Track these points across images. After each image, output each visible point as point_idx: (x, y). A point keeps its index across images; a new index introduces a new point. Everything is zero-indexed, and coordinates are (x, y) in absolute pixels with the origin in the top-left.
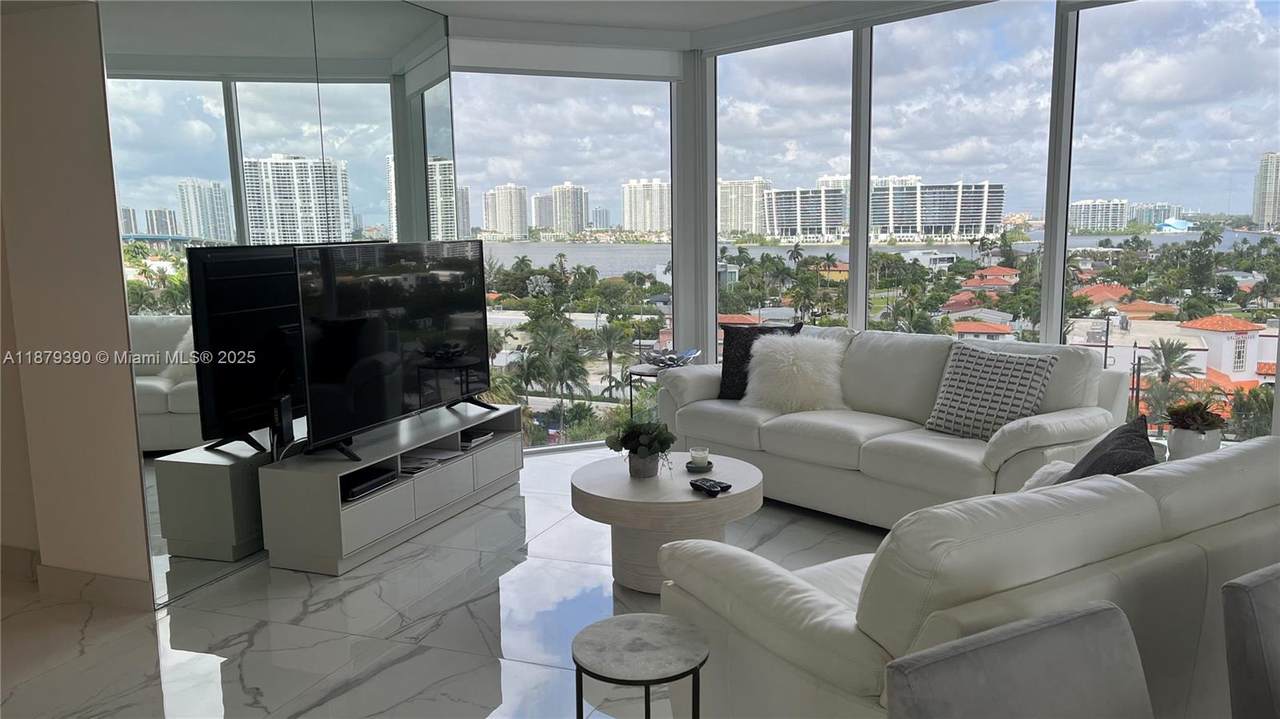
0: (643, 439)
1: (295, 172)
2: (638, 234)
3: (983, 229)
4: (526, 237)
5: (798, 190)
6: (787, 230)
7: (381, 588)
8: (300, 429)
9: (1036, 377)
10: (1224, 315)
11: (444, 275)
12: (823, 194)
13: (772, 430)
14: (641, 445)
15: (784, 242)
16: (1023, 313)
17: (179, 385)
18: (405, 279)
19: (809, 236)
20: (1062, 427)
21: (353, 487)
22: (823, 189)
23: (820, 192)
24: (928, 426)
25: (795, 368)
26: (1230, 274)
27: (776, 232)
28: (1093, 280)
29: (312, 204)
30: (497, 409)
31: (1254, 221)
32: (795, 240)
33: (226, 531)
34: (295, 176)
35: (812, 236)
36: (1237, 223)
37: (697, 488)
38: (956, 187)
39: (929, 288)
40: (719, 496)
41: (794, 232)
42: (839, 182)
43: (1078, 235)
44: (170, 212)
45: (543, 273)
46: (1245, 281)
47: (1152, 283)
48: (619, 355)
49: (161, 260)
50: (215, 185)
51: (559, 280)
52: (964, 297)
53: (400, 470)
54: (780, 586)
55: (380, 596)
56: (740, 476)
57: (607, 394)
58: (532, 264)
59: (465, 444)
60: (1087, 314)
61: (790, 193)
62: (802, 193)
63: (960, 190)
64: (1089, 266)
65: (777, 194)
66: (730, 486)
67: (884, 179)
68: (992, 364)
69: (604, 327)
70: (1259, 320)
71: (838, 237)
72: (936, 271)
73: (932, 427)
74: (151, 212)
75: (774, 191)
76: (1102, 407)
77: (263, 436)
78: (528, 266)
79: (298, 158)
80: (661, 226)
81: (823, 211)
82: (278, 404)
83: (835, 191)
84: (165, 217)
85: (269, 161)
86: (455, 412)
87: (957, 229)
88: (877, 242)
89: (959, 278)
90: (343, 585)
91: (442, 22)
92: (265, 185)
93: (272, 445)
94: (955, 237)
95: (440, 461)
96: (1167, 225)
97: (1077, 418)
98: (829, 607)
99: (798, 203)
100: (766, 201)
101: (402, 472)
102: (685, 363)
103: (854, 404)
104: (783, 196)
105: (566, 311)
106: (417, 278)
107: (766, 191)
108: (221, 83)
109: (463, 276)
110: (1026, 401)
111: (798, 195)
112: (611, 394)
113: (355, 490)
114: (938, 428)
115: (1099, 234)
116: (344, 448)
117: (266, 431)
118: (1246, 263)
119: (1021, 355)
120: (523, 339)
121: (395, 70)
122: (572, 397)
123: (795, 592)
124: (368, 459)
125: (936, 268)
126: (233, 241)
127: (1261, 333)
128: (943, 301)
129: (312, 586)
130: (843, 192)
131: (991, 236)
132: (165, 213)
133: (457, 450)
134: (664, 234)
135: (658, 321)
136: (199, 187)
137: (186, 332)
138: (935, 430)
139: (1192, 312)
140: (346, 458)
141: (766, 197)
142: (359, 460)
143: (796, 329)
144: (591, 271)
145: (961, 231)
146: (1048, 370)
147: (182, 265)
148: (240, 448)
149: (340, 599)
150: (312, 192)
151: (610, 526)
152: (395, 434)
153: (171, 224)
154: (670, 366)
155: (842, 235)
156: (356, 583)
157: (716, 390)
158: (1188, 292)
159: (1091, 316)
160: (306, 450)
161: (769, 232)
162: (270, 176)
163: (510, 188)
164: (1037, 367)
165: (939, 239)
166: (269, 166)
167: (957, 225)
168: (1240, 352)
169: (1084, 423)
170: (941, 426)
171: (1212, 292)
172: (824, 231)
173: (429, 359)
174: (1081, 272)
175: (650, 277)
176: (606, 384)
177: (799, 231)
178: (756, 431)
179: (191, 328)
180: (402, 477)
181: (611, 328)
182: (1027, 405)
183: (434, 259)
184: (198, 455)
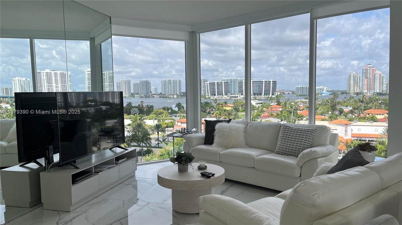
0: (183, 158)
1: (53, 75)
2: (167, 95)
3: (271, 94)
4: (130, 96)
5: (216, 82)
6: (213, 94)
7: (86, 215)
8: (56, 158)
9: (310, 135)
10: (341, 119)
11: (104, 108)
12: (223, 84)
13: (224, 155)
14: (183, 160)
15: (212, 98)
16: (284, 119)
17: (10, 143)
18: (90, 110)
19: (219, 96)
20: (322, 151)
21: (76, 179)
22: (223, 82)
23: (222, 83)
24: (276, 152)
25: (230, 134)
26: (342, 107)
27: (209, 95)
28: (304, 109)
29: (59, 86)
30: (128, 150)
31: (348, 92)
32: (215, 97)
33: (27, 196)
34: (53, 76)
35: (220, 96)
36: (343, 93)
37: (203, 175)
38: (263, 81)
39: (256, 112)
40: (211, 178)
41: (215, 95)
42: (228, 80)
43: (299, 96)
44: (10, 88)
45: (136, 107)
46: (346, 110)
47: (320, 110)
48: (161, 133)
49: (6, 104)
50: (26, 79)
51: (141, 109)
52: (266, 114)
53: (93, 172)
54: (247, 211)
55: (86, 219)
56: (217, 170)
57: (157, 146)
58: (132, 105)
59: (117, 162)
60: (302, 119)
61: (213, 83)
62: (217, 83)
63: (264, 82)
64: (302, 105)
65: (209, 83)
66: (215, 174)
67: (241, 79)
68: (296, 131)
69: (156, 124)
70: (350, 120)
71: (228, 96)
72: (257, 107)
73: (277, 152)
74: (3, 88)
75: (208, 82)
76: (331, 145)
77: (42, 161)
78: (131, 105)
79: (54, 71)
80: (174, 93)
81: (223, 89)
82: (48, 149)
83: (227, 83)
84: (8, 90)
85: (44, 72)
86: (113, 151)
87: (263, 94)
88: (240, 98)
89: (264, 108)
90: (72, 215)
91: (109, 18)
92: (43, 79)
93: (45, 164)
94: (263, 96)
95: (108, 168)
96: (323, 93)
97: (325, 148)
98: (267, 219)
99: (216, 86)
100: (206, 85)
101: (94, 172)
102: (192, 133)
103: (249, 145)
104: (211, 84)
105: (143, 119)
106: (95, 109)
107: (206, 82)
108: (29, 39)
109: (109, 108)
110: (308, 143)
111: (216, 84)
112: (158, 146)
113: (77, 179)
114: (279, 153)
115: (304, 96)
116: (73, 164)
117: (43, 159)
118: (346, 104)
119: (305, 128)
120: (130, 128)
121: (92, 36)
122: (147, 147)
123: (253, 213)
124: (82, 168)
125: (257, 106)
126: (32, 91)
127: (352, 124)
128: (260, 115)
129: (60, 216)
130: (229, 83)
131: (273, 96)
132: (8, 88)
133: (114, 164)
134: (175, 95)
135: (174, 122)
136: (20, 80)
137: (13, 125)
138: (278, 153)
139: (331, 118)
140: (74, 168)
141: (206, 84)
142: (78, 168)
143: (229, 121)
144: (152, 107)
145: (264, 95)
146: (314, 133)
147: (13, 105)
148: (33, 165)
149: (71, 221)
150: (59, 82)
151: (171, 189)
152: (91, 159)
153: (10, 92)
154: (187, 134)
155: (229, 96)
156: (77, 214)
157: (203, 142)
158: (330, 113)
159: (303, 120)
160: (59, 165)
161: (207, 95)
162: (45, 76)
163: (125, 81)
164: (311, 132)
165: (258, 97)
166: (44, 73)
167: (263, 93)
168: (346, 130)
169: (328, 150)
170: (280, 152)
171: (337, 113)
172: (224, 95)
173: (103, 133)
174: (300, 107)
175: (171, 108)
176: (157, 142)
177: (216, 94)
178: (218, 155)
179: (16, 123)
180: (94, 174)
181: (158, 124)
182: (308, 144)
183: (101, 102)
184: (17, 168)
